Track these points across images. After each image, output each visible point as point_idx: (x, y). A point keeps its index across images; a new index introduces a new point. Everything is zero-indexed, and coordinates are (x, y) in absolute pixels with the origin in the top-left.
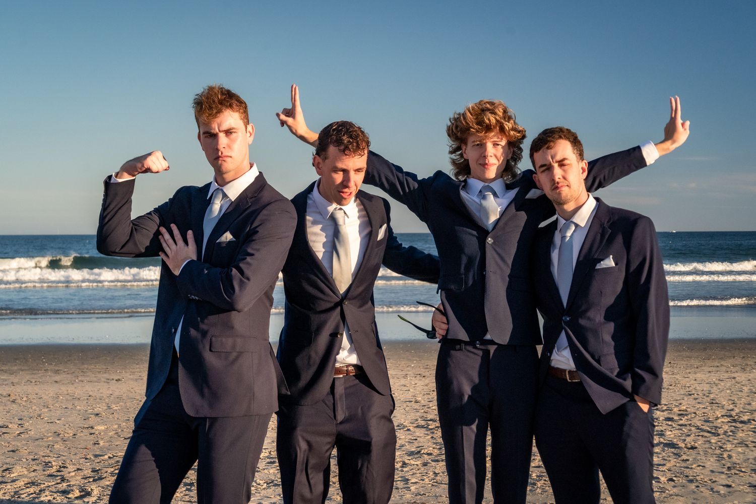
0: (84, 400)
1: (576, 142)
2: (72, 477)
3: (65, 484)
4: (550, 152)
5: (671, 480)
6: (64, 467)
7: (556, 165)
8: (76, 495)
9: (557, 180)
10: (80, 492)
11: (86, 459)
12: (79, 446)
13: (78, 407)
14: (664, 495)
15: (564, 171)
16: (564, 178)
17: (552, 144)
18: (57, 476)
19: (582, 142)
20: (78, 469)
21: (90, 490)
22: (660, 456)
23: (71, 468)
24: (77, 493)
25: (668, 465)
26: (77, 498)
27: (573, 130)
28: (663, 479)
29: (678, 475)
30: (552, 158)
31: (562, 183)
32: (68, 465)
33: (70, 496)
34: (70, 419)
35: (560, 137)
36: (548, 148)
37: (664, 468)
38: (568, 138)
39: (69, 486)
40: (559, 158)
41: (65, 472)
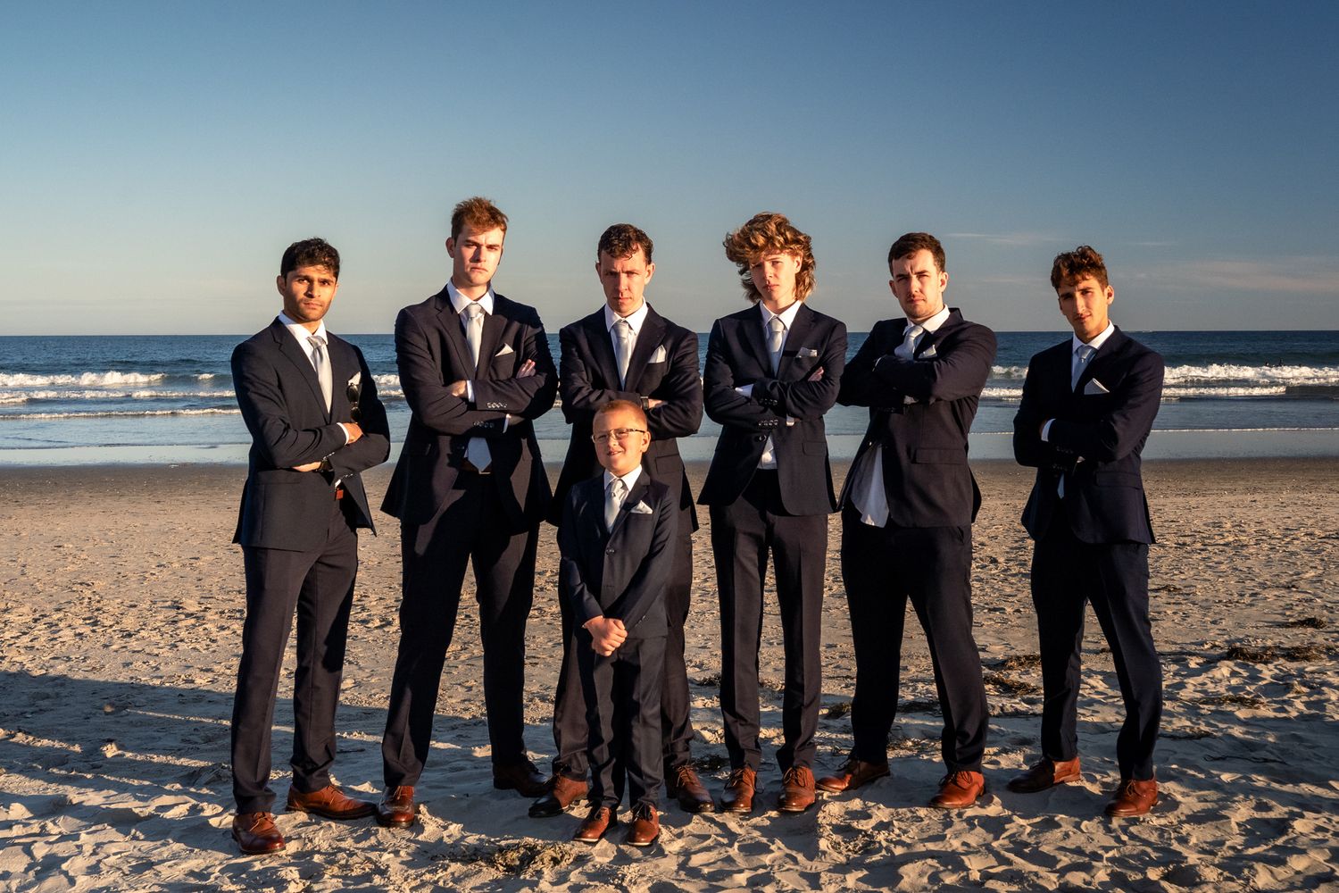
0: (393, 526)
1: (938, 251)
2: (374, 606)
3: (365, 614)
4: (909, 262)
5: (1018, 611)
6: (365, 596)
7: (914, 277)
8: (376, 625)
9: (914, 292)
10: (381, 621)
11: (390, 588)
12: (384, 575)
13: (386, 534)
14: (1005, 626)
15: (922, 283)
16: (921, 291)
17: (913, 254)
18: (357, 606)
19: (946, 252)
20: (381, 599)
21: (391, 619)
22: (1015, 586)
23: (373, 597)
24: (377, 623)
25: (1020, 596)
26: (377, 628)
27: (937, 238)
28: (1009, 610)
29: (1027, 606)
30: (911, 269)
31: (918, 295)
32: (370, 595)
33: (369, 625)
34: (376, 547)
35: (923, 247)
36: (909, 258)
37: (1014, 599)
38: (928, 248)
39: (369, 615)
40: (918, 269)
41: (366, 602)
